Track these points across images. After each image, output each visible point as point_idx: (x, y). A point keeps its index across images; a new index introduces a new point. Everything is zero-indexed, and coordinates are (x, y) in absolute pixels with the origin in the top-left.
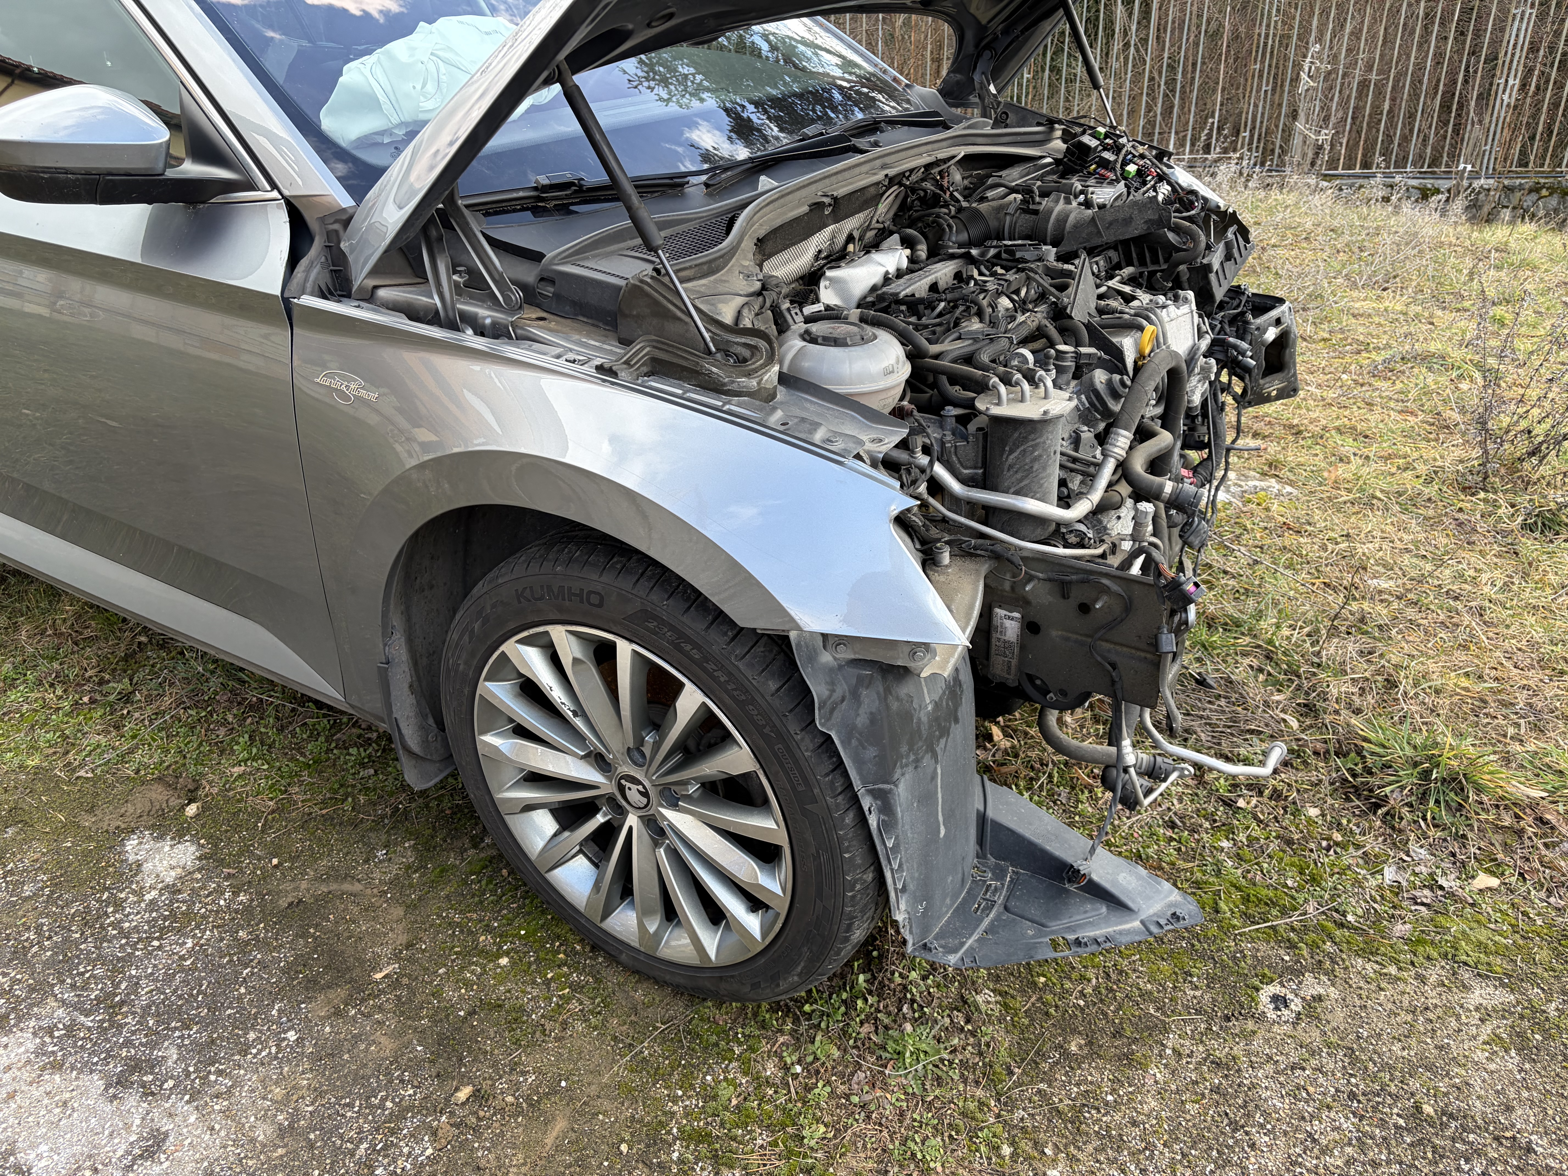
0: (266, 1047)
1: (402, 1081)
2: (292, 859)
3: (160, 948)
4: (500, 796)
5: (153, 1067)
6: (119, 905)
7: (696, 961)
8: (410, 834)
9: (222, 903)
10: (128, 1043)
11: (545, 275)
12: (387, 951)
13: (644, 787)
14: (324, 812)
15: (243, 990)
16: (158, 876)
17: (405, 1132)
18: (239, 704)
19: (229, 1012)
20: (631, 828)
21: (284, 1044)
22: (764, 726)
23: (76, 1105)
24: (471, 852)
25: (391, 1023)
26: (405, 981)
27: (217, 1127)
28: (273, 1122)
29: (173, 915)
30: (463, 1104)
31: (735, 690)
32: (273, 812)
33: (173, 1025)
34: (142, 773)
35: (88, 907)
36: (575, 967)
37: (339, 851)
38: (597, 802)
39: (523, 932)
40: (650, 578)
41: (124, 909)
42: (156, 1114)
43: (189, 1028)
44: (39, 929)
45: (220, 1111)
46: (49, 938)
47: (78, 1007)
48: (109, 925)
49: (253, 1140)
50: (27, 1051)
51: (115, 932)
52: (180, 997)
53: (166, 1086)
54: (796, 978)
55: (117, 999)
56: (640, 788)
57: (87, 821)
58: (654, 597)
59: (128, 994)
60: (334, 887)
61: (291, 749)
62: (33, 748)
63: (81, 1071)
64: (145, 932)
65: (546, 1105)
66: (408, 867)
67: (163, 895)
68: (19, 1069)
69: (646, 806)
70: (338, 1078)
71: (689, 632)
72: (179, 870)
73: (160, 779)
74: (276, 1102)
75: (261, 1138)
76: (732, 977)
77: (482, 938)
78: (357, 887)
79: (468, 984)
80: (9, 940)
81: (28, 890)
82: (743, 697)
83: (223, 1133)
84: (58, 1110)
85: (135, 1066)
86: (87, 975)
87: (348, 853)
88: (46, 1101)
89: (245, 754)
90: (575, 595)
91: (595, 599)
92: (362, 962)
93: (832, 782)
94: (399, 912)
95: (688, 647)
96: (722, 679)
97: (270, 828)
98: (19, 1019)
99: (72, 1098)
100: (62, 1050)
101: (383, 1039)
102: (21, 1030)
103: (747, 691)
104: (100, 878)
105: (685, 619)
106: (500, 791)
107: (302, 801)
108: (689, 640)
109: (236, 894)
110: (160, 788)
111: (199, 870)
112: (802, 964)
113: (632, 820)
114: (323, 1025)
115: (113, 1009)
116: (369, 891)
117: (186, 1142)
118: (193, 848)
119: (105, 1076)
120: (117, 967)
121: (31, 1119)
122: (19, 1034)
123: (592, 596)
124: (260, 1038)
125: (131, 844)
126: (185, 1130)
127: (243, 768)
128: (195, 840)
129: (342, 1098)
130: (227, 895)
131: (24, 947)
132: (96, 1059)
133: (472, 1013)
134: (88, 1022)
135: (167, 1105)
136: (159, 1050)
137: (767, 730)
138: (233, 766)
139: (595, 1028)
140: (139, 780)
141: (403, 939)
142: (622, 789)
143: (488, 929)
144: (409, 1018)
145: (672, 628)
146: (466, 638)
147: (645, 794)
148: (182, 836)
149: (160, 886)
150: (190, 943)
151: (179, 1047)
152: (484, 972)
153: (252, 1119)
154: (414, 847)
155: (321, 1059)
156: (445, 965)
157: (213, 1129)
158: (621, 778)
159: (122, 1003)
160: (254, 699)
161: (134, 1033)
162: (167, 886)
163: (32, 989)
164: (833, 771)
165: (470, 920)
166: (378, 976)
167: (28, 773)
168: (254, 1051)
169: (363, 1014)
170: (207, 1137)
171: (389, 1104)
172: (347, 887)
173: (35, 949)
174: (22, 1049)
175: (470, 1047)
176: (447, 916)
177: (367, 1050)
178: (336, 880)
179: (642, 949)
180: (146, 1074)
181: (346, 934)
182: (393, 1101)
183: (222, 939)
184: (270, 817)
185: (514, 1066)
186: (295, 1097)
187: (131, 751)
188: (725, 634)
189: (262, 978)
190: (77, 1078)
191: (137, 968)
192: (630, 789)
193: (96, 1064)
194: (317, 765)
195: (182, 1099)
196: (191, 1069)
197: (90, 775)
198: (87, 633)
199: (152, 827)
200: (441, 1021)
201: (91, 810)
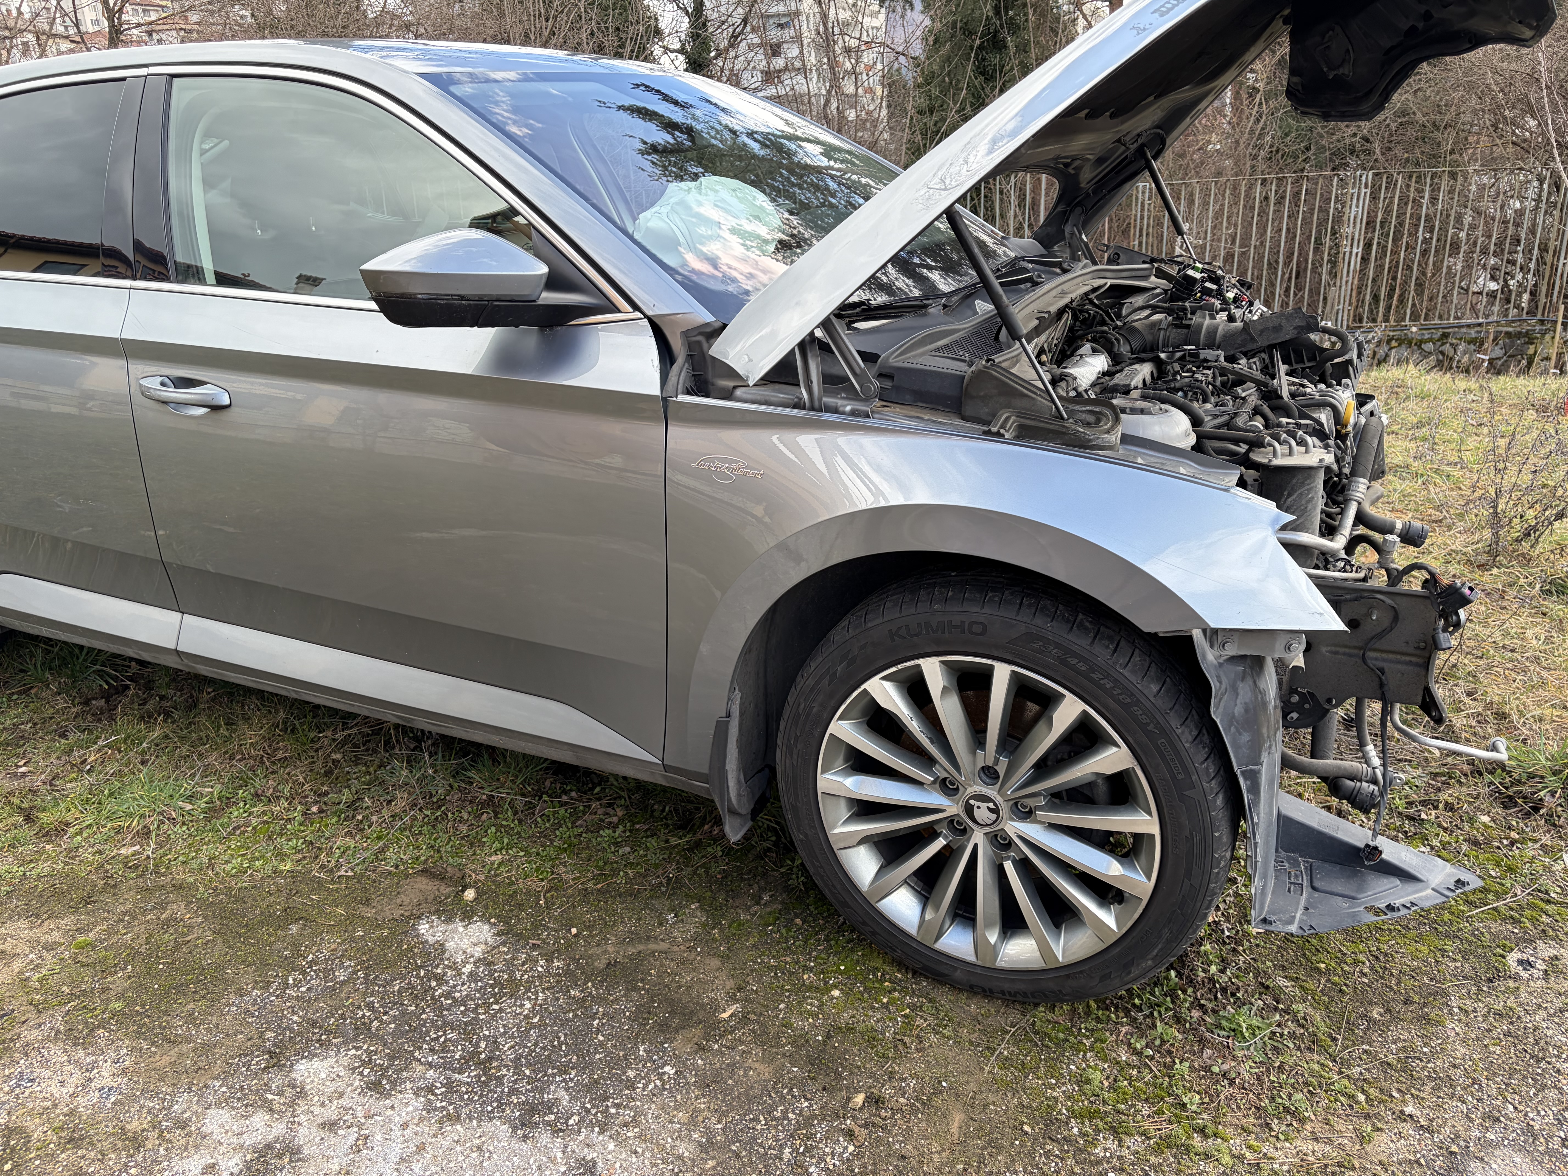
0: (650, 1082)
1: (794, 1096)
2: (588, 928)
3: (501, 1010)
4: (836, 831)
5: (550, 1108)
6: (441, 980)
7: (1040, 964)
8: (690, 898)
9: (540, 969)
10: (513, 1091)
11: (884, 371)
12: (720, 995)
13: (995, 804)
14: (599, 886)
15: (601, 1038)
16: (464, 952)
17: (819, 1135)
18: (471, 802)
19: (597, 1056)
20: (976, 846)
21: (666, 1077)
22: (1148, 724)
23: (491, 1148)
24: (756, 908)
25: (757, 1051)
26: (752, 1017)
27: (640, 1150)
28: (691, 1141)
29: (497, 983)
30: (861, 1109)
31: (1121, 694)
32: (549, 891)
33: (550, 1071)
34: (402, 868)
35: (409, 983)
36: (904, 991)
37: (630, 919)
38: (936, 827)
39: (842, 968)
40: (1029, 606)
41: (447, 982)
42: (573, 1145)
43: (566, 1073)
44: (370, 1006)
45: (635, 1137)
46: (386, 1013)
47: (446, 1066)
48: (441, 996)
49: (680, 1157)
50: (417, 1109)
51: (449, 1002)
52: (544, 1048)
53: (571, 1122)
55: (483, 1056)
56: (991, 805)
57: (369, 913)
58: (1039, 621)
59: (491, 1051)
60: (641, 947)
61: (539, 838)
62: (281, 856)
63: (479, 1120)
64: (479, 999)
65: (938, 1101)
66: (704, 925)
67: (478, 967)
68: (417, 1125)
69: (994, 822)
70: (733, 1099)
71: (1074, 648)
72: (483, 946)
73: (424, 871)
74: (684, 1124)
75: (686, 1154)
76: (1081, 972)
77: (806, 977)
78: (664, 946)
79: (811, 1014)
80: (345, 1019)
81: (341, 975)
82: (1129, 700)
83: (647, 1154)
84: (475, 1155)
85: (531, 1109)
86: (442, 1039)
87: (639, 919)
88: (458, 1149)
89: (497, 845)
90: (956, 627)
91: (976, 629)
92: (703, 1006)
93: (1207, 769)
94: (715, 962)
95: (1074, 661)
96: (1108, 686)
97: (553, 904)
98: (394, 1084)
99: (483, 1143)
100: (451, 1104)
101: (757, 1065)
102: (400, 1092)
103: (1132, 694)
104: (409, 959)
105: (1070, 637)
106: (834, 827)
107: (573, 879)
108: (1075, 655)
109: (550, 961)
110: (425, 880)
111: (504, 944)
112: (1160, 946)
113: (978, 837)
114: (694, 1058)
115: (484, 1065)
116: (675, 948)
117: (618, 1165)
118: (486, 927)
119: (508, 1121)
120: (468, 1030)
121: (452, 1165)
122: (400, 1096)
123: (974, 626)
124: (639, 1075)
125: (423, 928)
126: (610, 1156)
127: (500, 857)
128: (485, 919)
129: (745, 1115)
130: (542, 962)
131: (364, 1023)
132: (489, 1108)
133: (828, 1036)
134: (464, 1078)
135: (581, 1138)
136: (549, 1094)
137: (1151, 727)
138: (491, 855)
139: (949, 1038)
140: (401, 874)
141: (730, 984)
143: (806, 969)
144: (771, 1046)
145: (1058, 646)
146: (826, 681)
147: (995, 811)
148: (470, 918)
149: (472, 960)
150: (528, 1005)
151: (567, 1089)
152: (822, 1004)
153: (669, 1140)
154: (701, 908)
155: (708, 1086)
156: (783, 1001)
157: (636, 1152)
158: (970, 798)
159: (490, 1059)
160: (484, 797)
161: (515, 1082)
162: (480, 959)
163: (392, 1058)
164: (1206, 759)
165: (786, 963)
166: (725, 1015)
167: (285, 878)
168: (640, 1085)
169: (728, 1048)
170: (634, 1160)
171: (791, 1116)
172: (652, 946)
173: (376, 1024)
174: (410, 1108)
175: (841, 1064)
176: (763, 961)
177: (746, 1074)
178: (640, 942)
179: (980, 963)
180: (545, 1114)
181: (674, 985)
182: (794, 1113)
183: (558, 999)
184: (549, 895)
185: (891, 1075)
186: (700, 1119)
187: (382, 851)
188: (1107, 647)
189: (613, 1027)
190: (479, 1126)
191: (488, 1029)
192: (979, 807)
193: (492, 1111)
194: (571, 848)
195: (593, 1131)
196: (588, 1106)
197: (350, 874)
198: (280, 755)
199: (437, 912)
200: (803, 1045)
201: (367, 902)
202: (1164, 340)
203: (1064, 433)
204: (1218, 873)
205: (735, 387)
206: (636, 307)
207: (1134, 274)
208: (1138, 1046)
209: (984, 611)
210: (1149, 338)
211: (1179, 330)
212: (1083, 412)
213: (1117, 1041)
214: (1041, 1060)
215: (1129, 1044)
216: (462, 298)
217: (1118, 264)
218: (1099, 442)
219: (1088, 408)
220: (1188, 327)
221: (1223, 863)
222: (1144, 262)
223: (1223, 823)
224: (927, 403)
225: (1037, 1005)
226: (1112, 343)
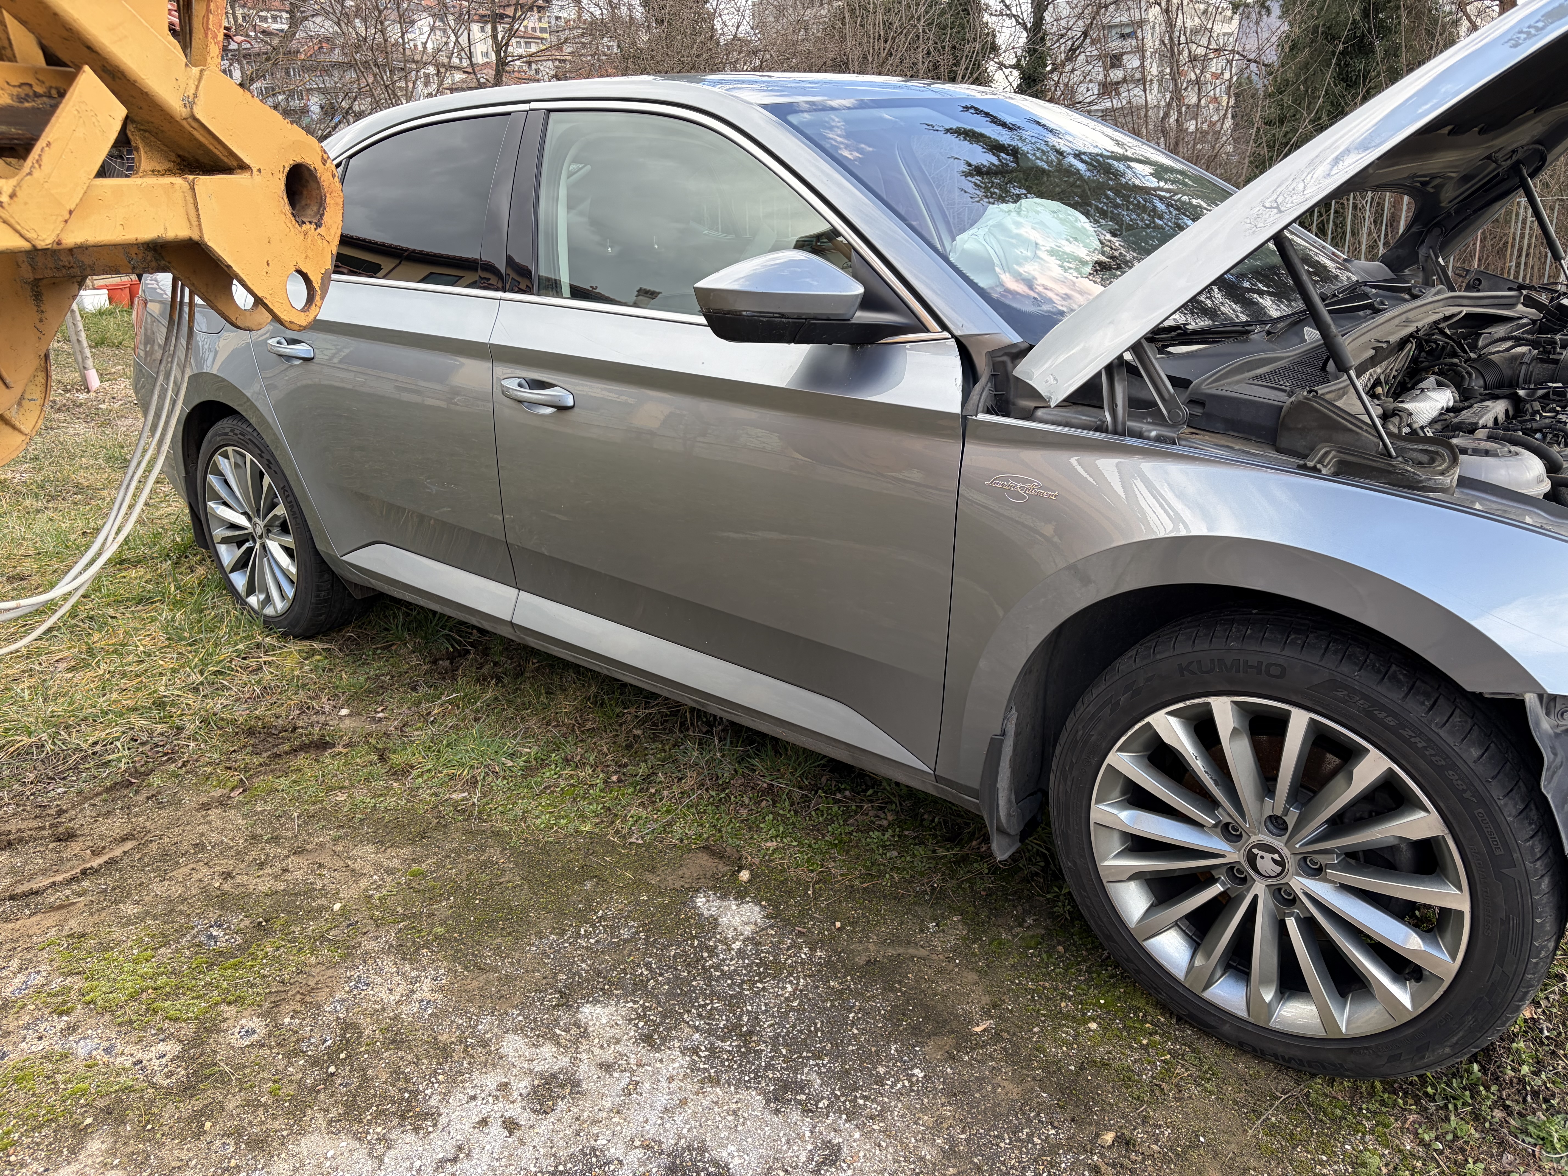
0: (898, 1081)
1: (1040, 1121)
2: (851, 924)
3: (764, 989)
4: (1107, 863)
5: (802, 1088)
6: (712, 951)
7: (1320, 1033)
8: (952, 909)
9: (803, 956)
10: (769, 1067)
11: (1195, 398)
12: (975, 1009)
13: (1281, 856)
14: (865, 885)
15: (856, 1031)
16: (735, 929)
17: (1063, 1165)
18: (752, 788)
19: (850, 1048)
20: (1256, 897)
21: (914, 1079)
22: (1464, 791)
23: (746, 1115)
24: (1018, 930)
25: (1007, 1070)
26: (1005, 1035)
27: (883, 1144)
28: (934, 1144)
29: (763, 963)
30: (1110, 1148)
31: (1434, 755)
32: (817, 882)
33: (805, 1054)
34: (686, 842)
35: (684, 951)
36: (1166, 1036)
37: (892, 921)
38: (1214, 873)
39: (1102, 1002)
40: (1335, 652)
41: (717, 955)
42: (820, 1127)
43: (820, 1058)
44: (648, 966)
45: (880, 1131)
46: (661, 975)
47: (710, 1032)
48: (711, 967)
49: (921, 1159)
50: (682, 1066)
51: (718, 974)
52: (801, 1032)
53: (821, 1105)
54: (1447, 1050)
55: (744, 1029)
56: (1276, 857)
57: (654, 880)
58: (1345, 668)
59: (752, 1026)
60: (901, 950)
61: (812, 830)
62: (583, 818)
63: (737, 1087)
64: (745, 975)
65: (1193, 1155)
66: (964, 939)
67: (747, 946)
68: (682, 1081)
69: (1279, 875)
70: (979, 1113)
71: (1383, 700)
72: (753, 926)
73: (705, 848)
74: (928, 1128)
75: (928, 1157)
76: (1367, 1048)
77: (1063, 1004)
78: (923, 952)
79: (1065, 1042)
80: (626, 974)
81: (625, 934)
82: (1443, 763)
83: (890, 1150)
84: (731, 1118)
85: (784, 1086)
86: (709, 1007)
87: (901, 923)
88: (716, 1109)
89: (773, 832)
90: (1251, 667)
91: (1274, 671)
92: (957, 1016)
93: (1532, 847)
94: (972, 976)
95: (1383, 715)
96: (1420, 745)
97: (821, 896)
98: (664, 1040)
99: (739, 1109)
100: (712, 1067)
101: (1005, 1083)
102: (669, 1048)
103: (1448, 757)
104: (685, 928)
105: (1379, 689)
106: (1105, 859)
107: (841, 875)
108: (1383, 708)
109: (813, 949)
110: (706, 857)
111: (772, 927)
112: (1461, 1034)
113: (1259, 888)
114: (943, 1066)
115: (746, 1037)
116: (934, 957)
117: (861, 1154)
118: (757, 909)
119: (762, 1092)
120: (733, 1003)
121: (709, 1123)
122: (669, 1052)
123: (1272, 668)
124: (889, 1072)
125: (700, 901)
126: (855, 1144)
127: (775, 843)
128: (757, 901)
129: (990, 1130)
130: (805, 950)
131: (642, 981)
132: (747, 1078)
133: (1081, 1068)
134: (726, 1045)
135: (829, 1122)
136: (802, 1074)
137: (1467, 795)
138: (766, 841)
139: (1211, 1093)
140: (684, 848)
141: (986, 999)
142: (1252, 859)
143: (1064, 997)
144: (1022, 1067)
145: (1365, 697)
146: (1107, 710)
147: (1281, 863)
148: (743, 898)
149: (741, 938)
150: (789, 988)
151: (819, 1074)
152: (1076, 1036)
153: (913, 1140)
154: (963, 921)
155: (955, 1095)
156: (1038, 1025)
157: (880, 1146)
158: (1253, 847)
159: (750, 1033)
160: (765, 785)
161: (772, 1058)
162: (748, 939)
163: (664, 1016)
164: (1532, 837)
165: (1044, 988)
166: (978, 1029)
167: (584, 838)
168: (889, 1083)
169: (978, 1061)
170: (878, 1152)
171: (1036, 1140)
172: (911, 951)
173: (652, 983)
174: (676, 1065)
175: (1093, 1098)
176: (1020, 983)
177: (994, 1091)
178: (900, 945)
179: (1251, 1020)
180: (797, 1093)
181: (930, 992)
182: (1040, 1138)
183: (817, 987)
184: (817, 886)
185: (1145, 1120)
186: (945, 1125)
187: (670, 824)
188: (1423, 704)
189: (868, 1022)
190: (737, 1093)
191: (751, 1005)
192: (1262, 857)
193: (749, 1081)
194: (841, 844)
195: (840, 1117)
196: (838, 1093)
197: (640, 842)
198: (589, 725)
199: (714, 888)
200: (1054, 1072)
201: (653, 870)
202: (1526, 375)
203: (1389, 472)
204: (1537, 963)
205: (1036, 408)
206: (944, 327)
207: (1496, 301)
208: (1427, 1137)
209: (1283, 653)
210: (1508, 372)
211: (1545, 365)
212: (1414, 450)
213: (1402, 1129)
214: (1312, 1133)
215: (1416, 1134)
216: (783, 316)
217: (1478, 291)
218: (1431, 484)
219: (1421, 447)
220: (1556, 362)
221: (1543, 954)
222: (1510, 289)
223: (1547, 909)
224: (1239, 432)
225: (1313, 1076)
226: (1463, 377)
